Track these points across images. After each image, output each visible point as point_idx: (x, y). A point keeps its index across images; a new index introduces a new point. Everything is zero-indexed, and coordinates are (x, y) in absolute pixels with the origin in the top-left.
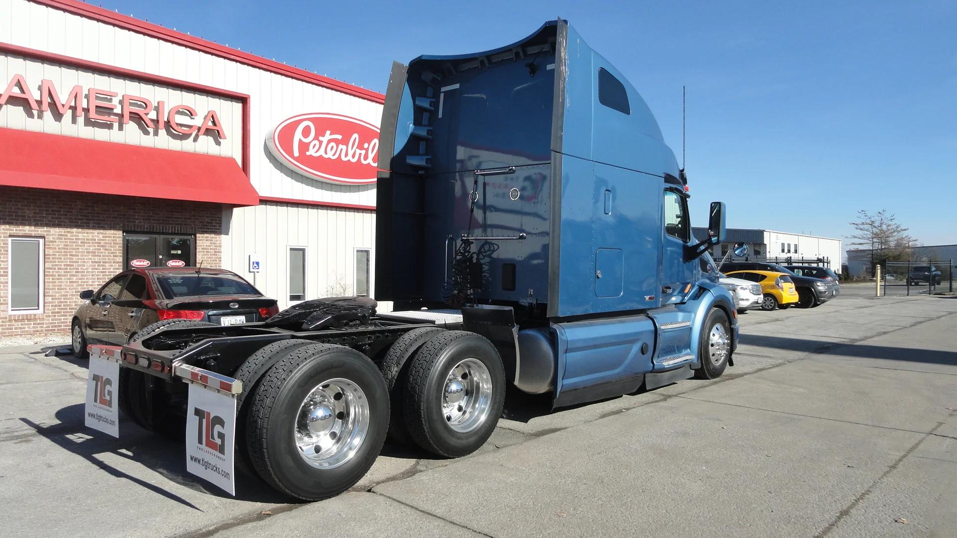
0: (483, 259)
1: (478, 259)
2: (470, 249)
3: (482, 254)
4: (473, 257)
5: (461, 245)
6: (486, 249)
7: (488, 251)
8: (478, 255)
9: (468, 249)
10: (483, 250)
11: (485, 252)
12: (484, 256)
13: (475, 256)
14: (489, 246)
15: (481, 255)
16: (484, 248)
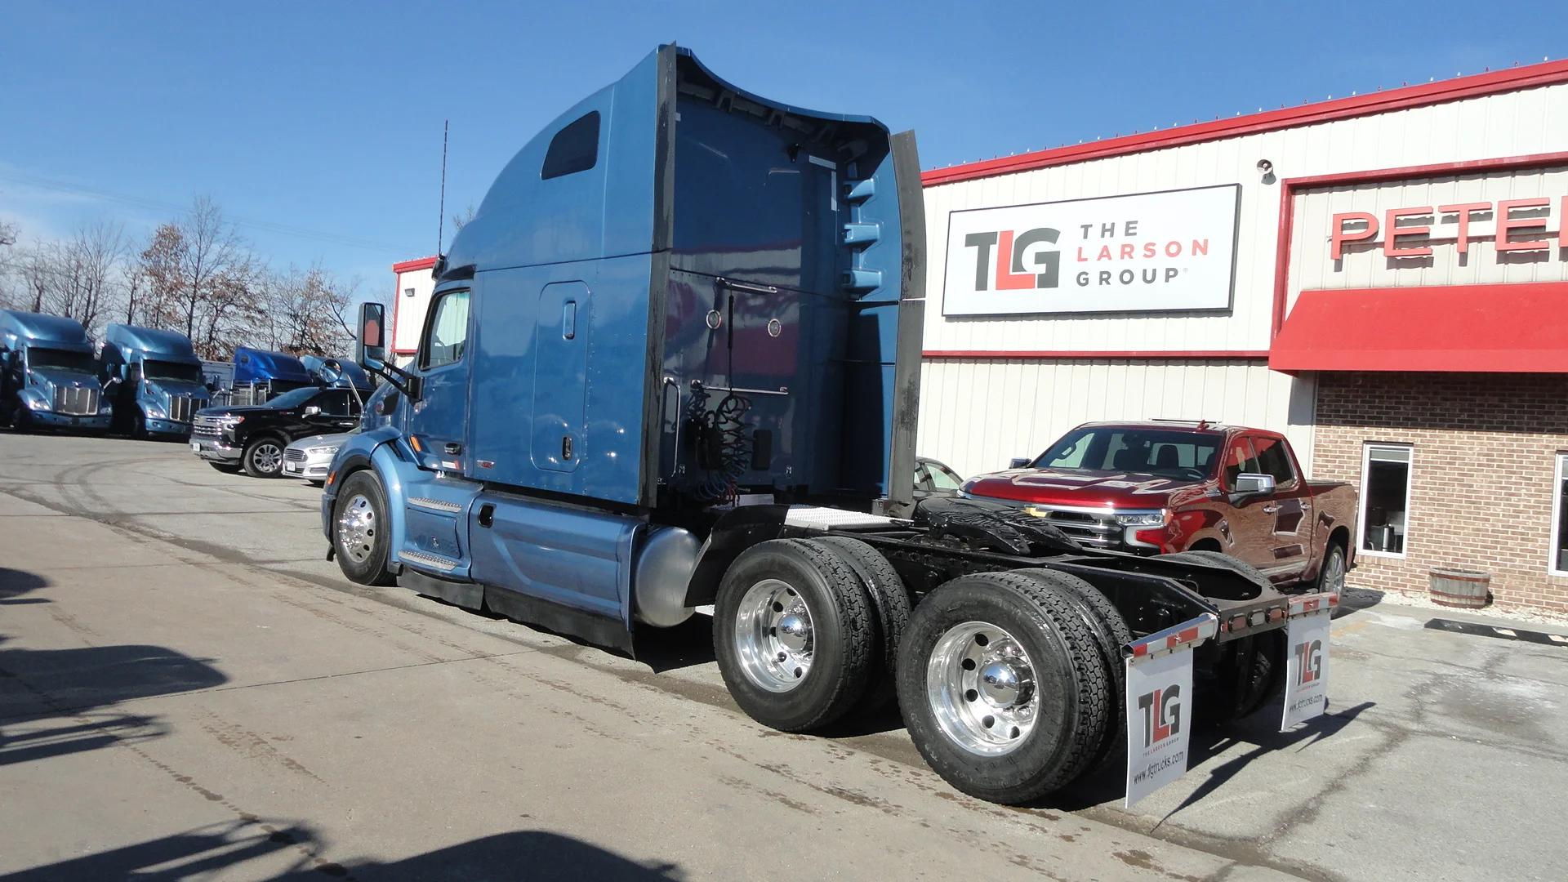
0: (725, 423)
1: (716, 423)
2: (704, 405)
3: (724, 416)
4: (709, 419)
5: (692, 397)
6: (731, 408)
7: (733, 410)
8: (717, 416)
9: (702, 405)
10: (725, 408)
11: (730, 412)
12: (727, 419)
13: (711, 416)
14: (737, 402)
15: (722, 416)
16: (727, 407)
